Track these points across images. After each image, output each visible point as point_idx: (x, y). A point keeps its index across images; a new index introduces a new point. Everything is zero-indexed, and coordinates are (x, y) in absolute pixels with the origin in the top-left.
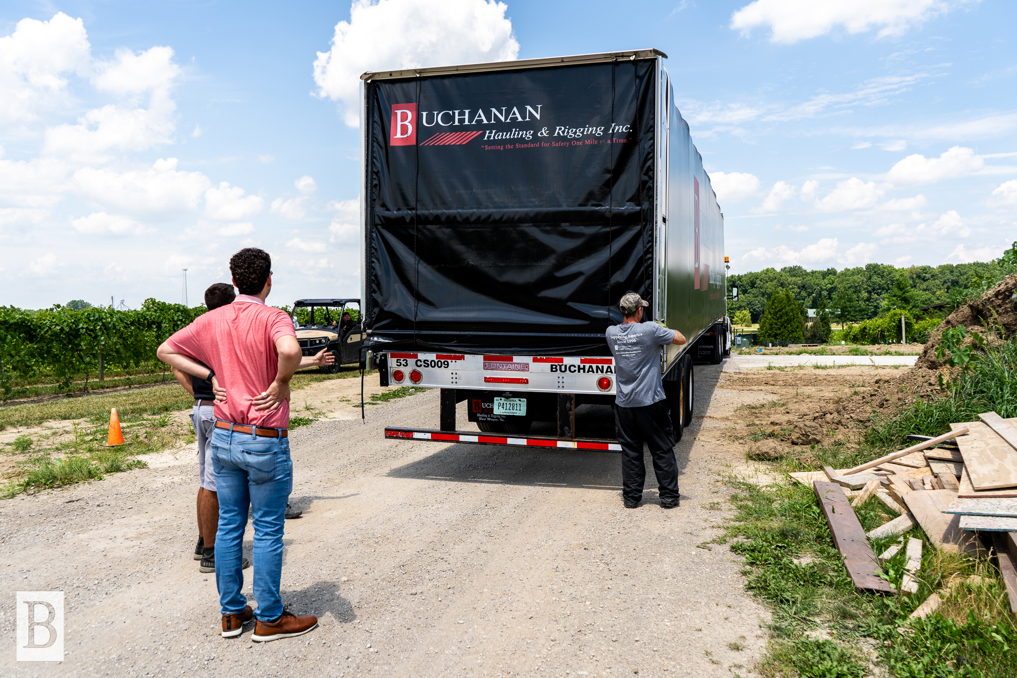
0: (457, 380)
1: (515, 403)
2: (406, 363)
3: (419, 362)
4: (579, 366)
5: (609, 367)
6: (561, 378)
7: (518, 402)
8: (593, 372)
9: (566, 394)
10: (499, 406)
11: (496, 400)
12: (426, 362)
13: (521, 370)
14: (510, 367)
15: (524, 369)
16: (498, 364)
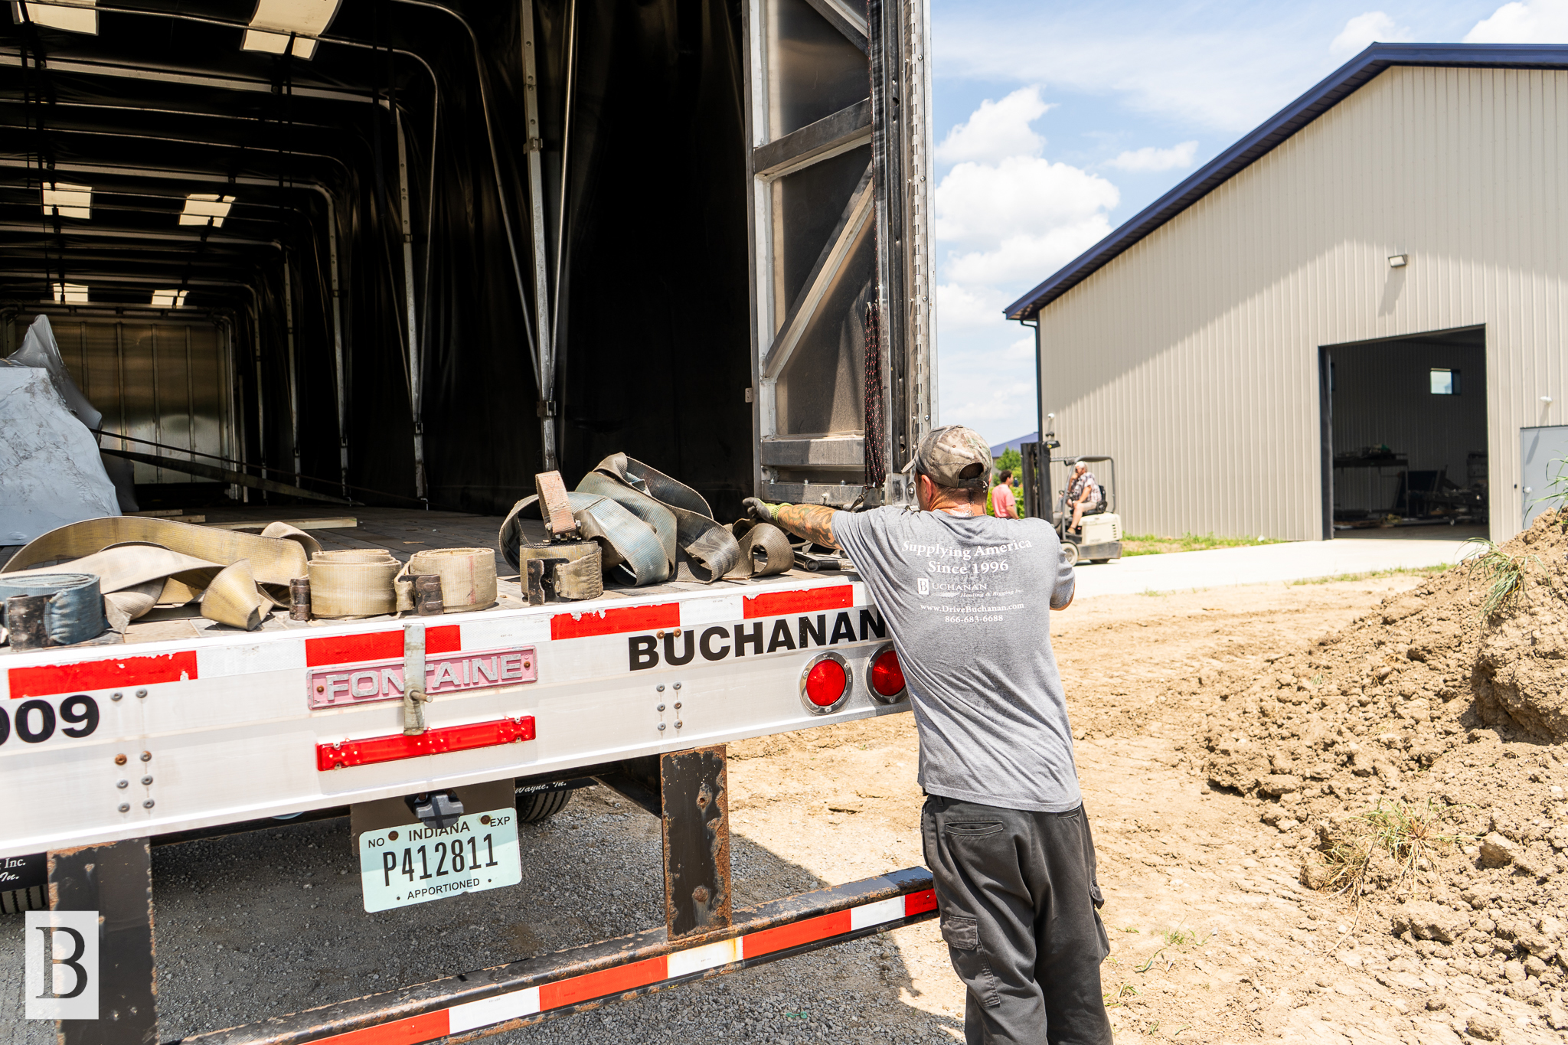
0: (152, 793)
1: (464, 837)
4: (739, 629)
5: (843, 618)
6: (669, 688)
7: (482, 831)
8: (791, 646)
9: (696, 754)
10: (387, 869)
11: (372, 843)
13: (500, 683)
14: (447, 678)
15: (517, 674)
16: (387, 673)
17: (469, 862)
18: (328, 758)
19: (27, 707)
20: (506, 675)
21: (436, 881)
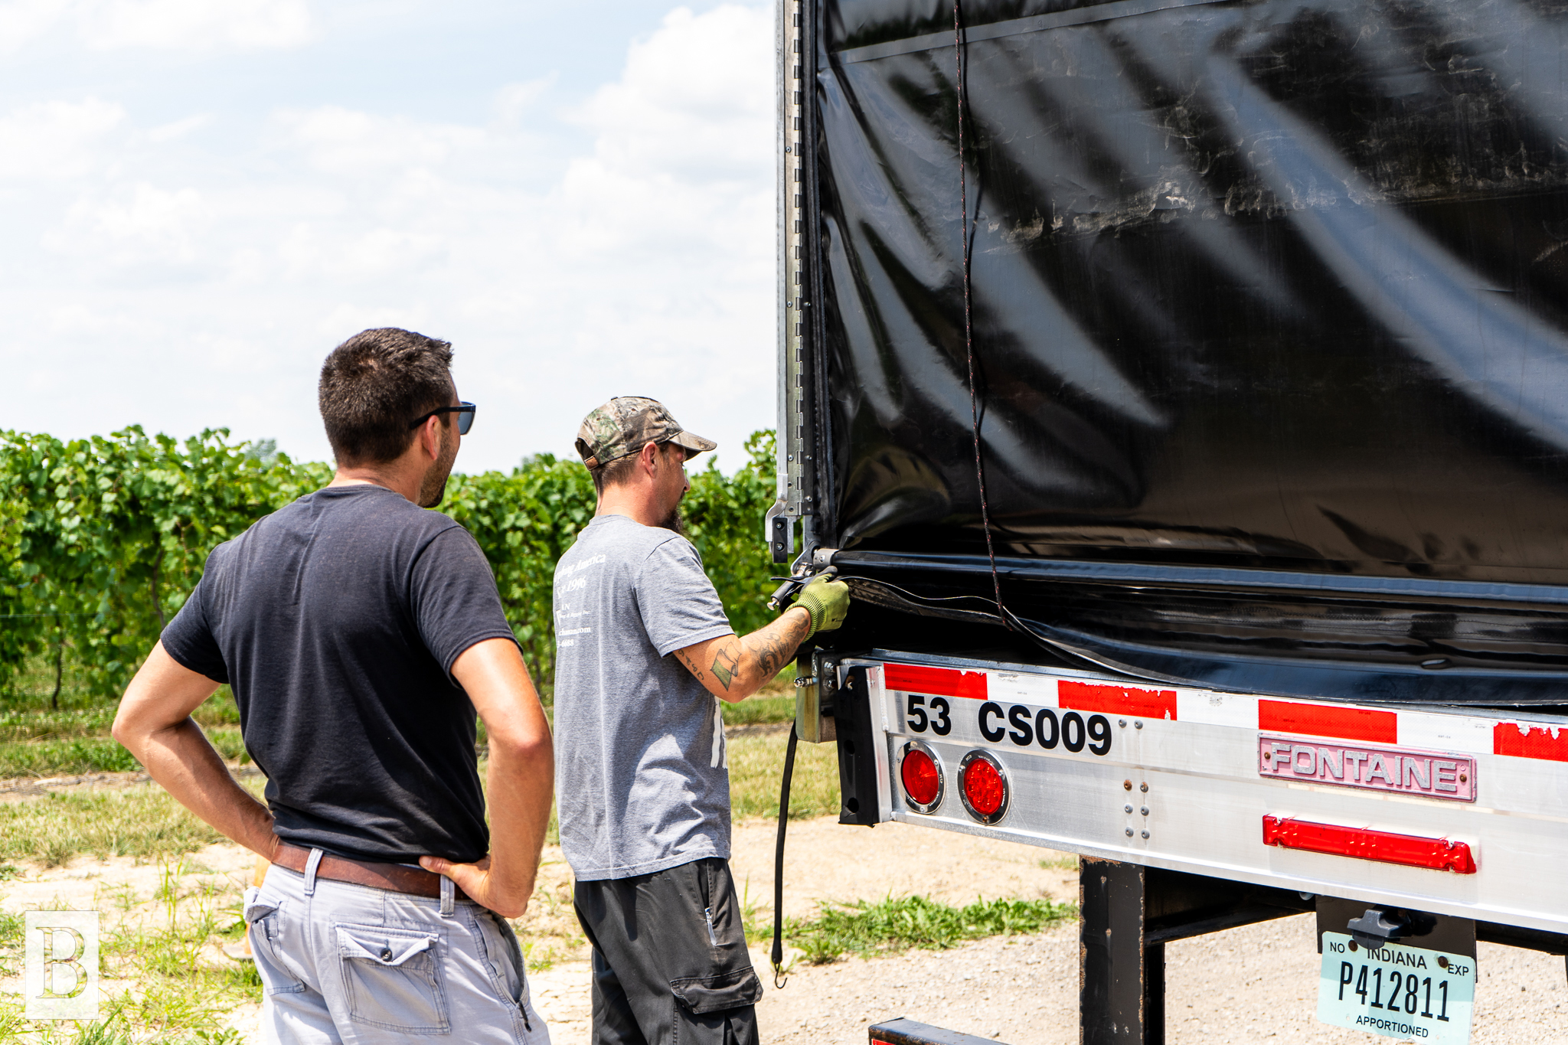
0: (1148, 824)
1: (1420, 974)
2: (944, 715)
3: (991, 716)
7: (1438, 974)
10: (1343, 982)
11: (1334, 947)
12: (1020, 716)
13: (1433, 792)
14: (1378, 773)
15: (1451, 787)
16: (1323, 752)
18: (1271, 833)
19: (1069, 717)
20: (1437, 785)
21: (1384, 1014)
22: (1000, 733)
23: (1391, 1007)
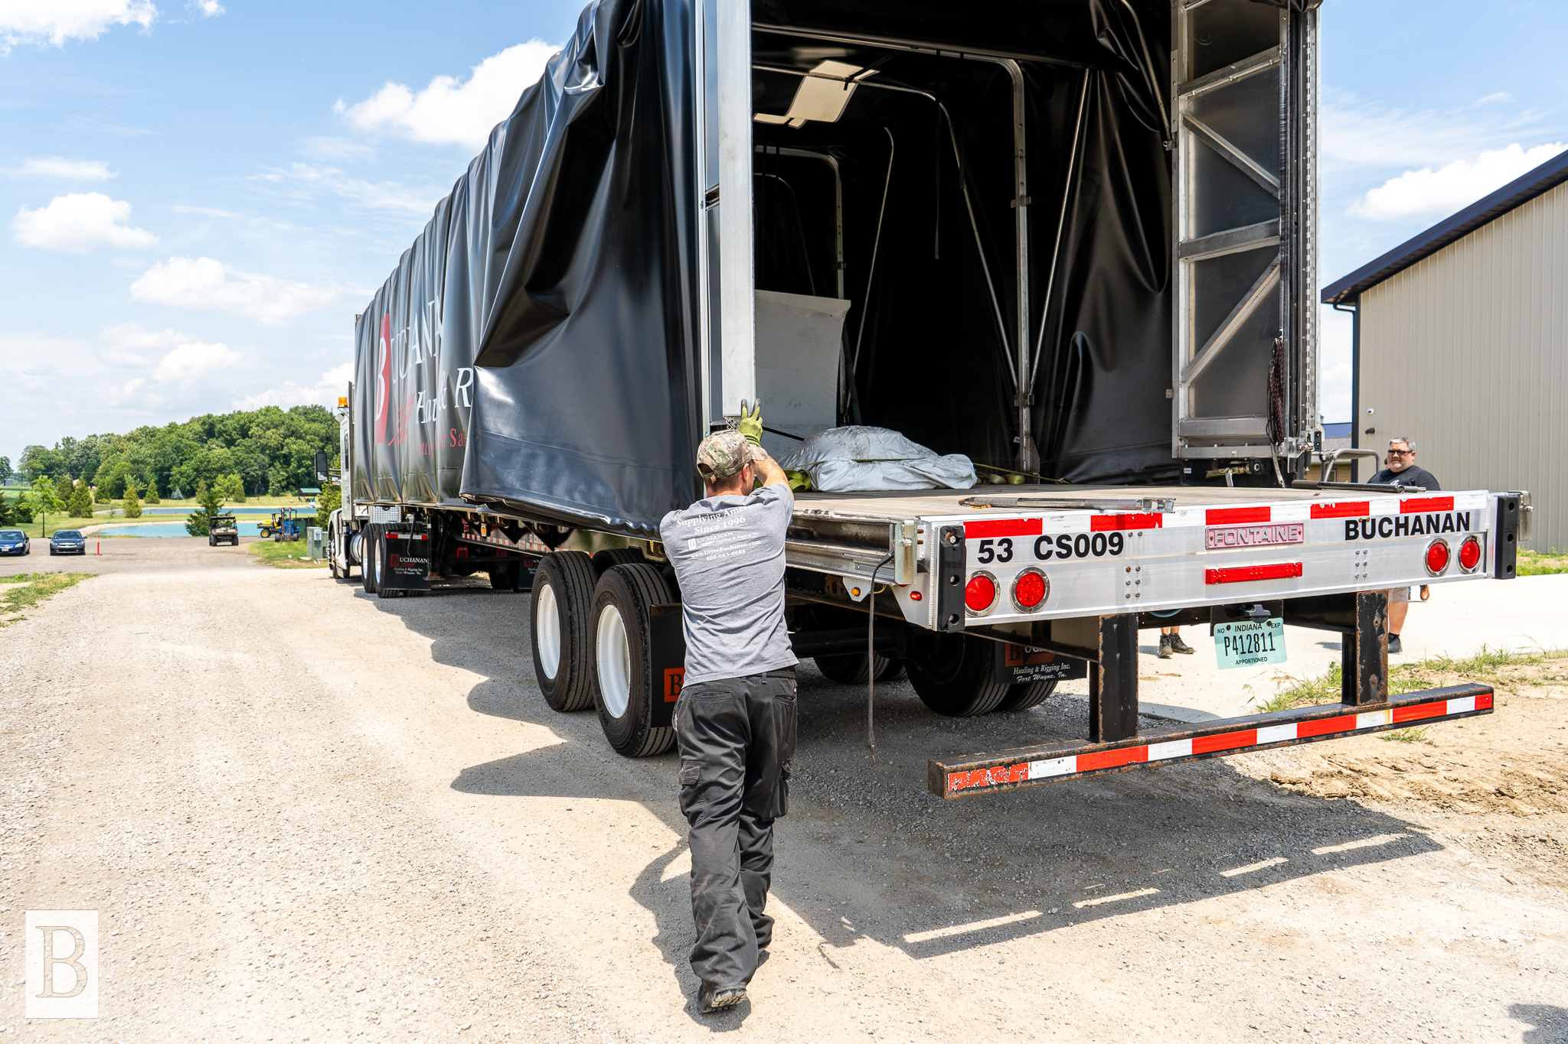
1: (1259, 632)
2: (1008, 550)
3: (1044, 544)
5: (1448, 517)
6: (1362, 553)
7: (1268, 630)
8: (1422, 532)
9: (1374, 594)
10: (1226, 647)
11: (1219, 631)
12: (1064, 541)
13: (1288, 542)
15: (1296, 537)
16: (1240, 531)
17: (1262, 648)
18: (1213, 577)
19: (1097, 536)
20: (1290, 537)
21: (1248, 656)
22: (1050, 553)
23: (1249, 652)
